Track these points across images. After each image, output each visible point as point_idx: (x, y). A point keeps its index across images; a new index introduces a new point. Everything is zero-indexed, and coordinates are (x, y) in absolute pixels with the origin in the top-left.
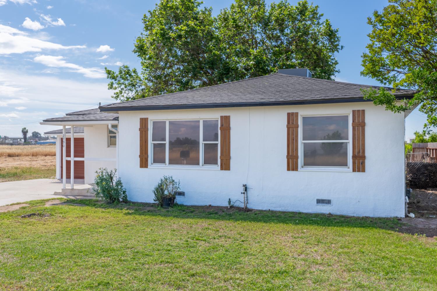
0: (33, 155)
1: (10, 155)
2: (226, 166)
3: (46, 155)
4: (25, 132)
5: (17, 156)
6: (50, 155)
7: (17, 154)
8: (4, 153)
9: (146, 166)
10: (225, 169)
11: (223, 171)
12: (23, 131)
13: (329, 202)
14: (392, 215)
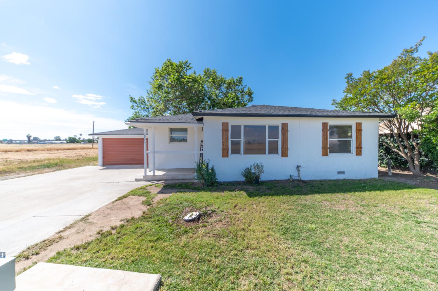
0: (48, 150)
1: (29, 151)
2: (285, 154)
3: (58, 150)
4: (29, 137)
5: (35, 151)
6: (60, 150)
7: (34, 149)
8: (24, 149)
9: (227, 156)
10: (285, 157)
11: (283, 158)
12: (27, 136)
13: (343, 173)
14: (373, 177)
